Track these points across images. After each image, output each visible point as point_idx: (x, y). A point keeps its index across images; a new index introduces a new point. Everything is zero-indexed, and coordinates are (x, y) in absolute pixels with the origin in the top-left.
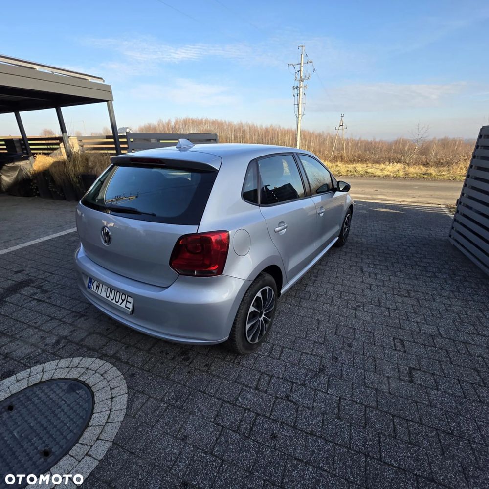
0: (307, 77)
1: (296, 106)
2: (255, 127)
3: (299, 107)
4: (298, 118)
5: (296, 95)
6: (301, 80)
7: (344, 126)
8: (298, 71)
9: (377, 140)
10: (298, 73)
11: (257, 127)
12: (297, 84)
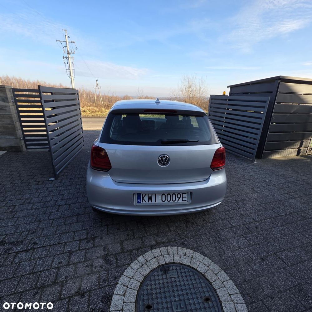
0: (73, 51)
1: (68, 71)
2: (22, 81)
3: (70, 71)
4: (71, 79)
5: (66, 63)
6: (69, 53)
7: (99, 87)
8: (65, 47)
9: (115, 96)
10: (64, 47)
11: (25, 81)
12: (66, 55)
